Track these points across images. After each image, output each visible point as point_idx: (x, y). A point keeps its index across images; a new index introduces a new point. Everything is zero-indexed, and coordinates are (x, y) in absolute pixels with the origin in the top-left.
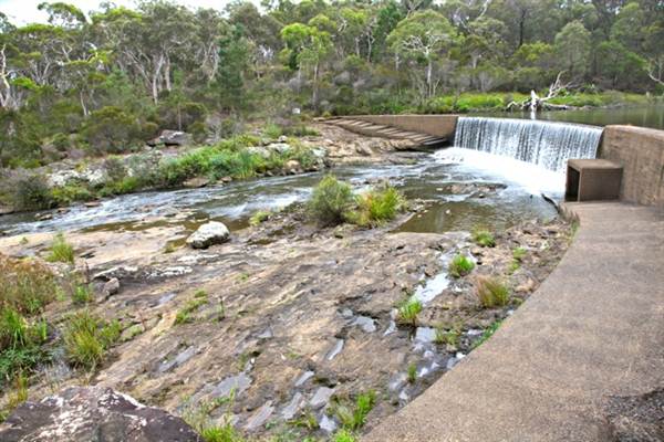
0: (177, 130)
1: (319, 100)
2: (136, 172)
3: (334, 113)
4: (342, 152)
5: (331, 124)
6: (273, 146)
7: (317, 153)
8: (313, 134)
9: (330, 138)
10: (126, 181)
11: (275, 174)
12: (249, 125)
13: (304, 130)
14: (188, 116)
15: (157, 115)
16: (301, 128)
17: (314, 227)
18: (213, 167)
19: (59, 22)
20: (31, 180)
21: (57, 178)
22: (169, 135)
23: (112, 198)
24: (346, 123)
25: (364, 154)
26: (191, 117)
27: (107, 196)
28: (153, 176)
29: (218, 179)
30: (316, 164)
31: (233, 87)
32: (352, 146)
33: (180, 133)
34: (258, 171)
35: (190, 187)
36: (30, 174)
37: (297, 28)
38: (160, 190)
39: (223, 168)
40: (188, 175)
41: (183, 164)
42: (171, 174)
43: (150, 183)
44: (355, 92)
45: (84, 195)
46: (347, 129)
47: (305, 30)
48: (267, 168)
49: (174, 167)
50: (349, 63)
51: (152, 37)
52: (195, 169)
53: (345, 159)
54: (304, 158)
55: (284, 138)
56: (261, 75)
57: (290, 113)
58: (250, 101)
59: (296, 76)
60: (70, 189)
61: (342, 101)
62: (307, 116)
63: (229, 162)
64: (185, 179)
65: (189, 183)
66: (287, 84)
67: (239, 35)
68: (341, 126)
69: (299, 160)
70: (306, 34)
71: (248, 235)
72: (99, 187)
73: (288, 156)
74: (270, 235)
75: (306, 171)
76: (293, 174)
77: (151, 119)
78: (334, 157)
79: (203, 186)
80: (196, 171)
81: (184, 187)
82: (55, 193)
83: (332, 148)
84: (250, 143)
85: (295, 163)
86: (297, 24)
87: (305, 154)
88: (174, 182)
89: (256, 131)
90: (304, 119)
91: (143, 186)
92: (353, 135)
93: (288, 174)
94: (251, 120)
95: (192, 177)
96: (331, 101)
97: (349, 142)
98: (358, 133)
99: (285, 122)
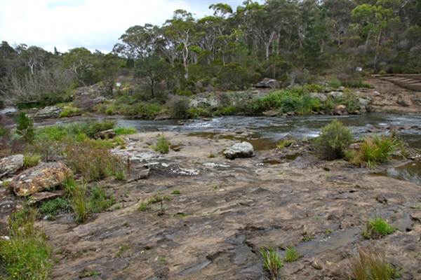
0: (272, 78)
1: (379, 62)
2: (238, 102)
3: (390, 72)
4: (385, 102)
5: (384, 80)
6: (332, 93)
7: (362, 101)
8: (367, 86)
9: (379, 90)
10: (229, 107)
11: (326, 113)
12: (323, 78)
13: (360, 83)
14: (280, 69)
15: (262, 68)
16: (358, 82)
17: (316, 158)
18: (283, 105)
19: (219, 14)
20: (180, 102)
21: (194, 102)
22: (266, 81)
23: (220, 117)
24: (396, 79)
25: (403, 104)
26: (282, 70)
27: (218, 116)
28: (245, 106)
29: (285, 112)
30: (359, 109)
31: (314, 51)
32: (395, 98)
33: (273, 80)
34: (315, 109)
35: (266, 116)
36: (181, 98)
37: (364, 7)
38: (248, 115)
39: (290, 105)
40: (267, 108)
41: (265, 101)
42: (255, 106)
43: (243, 110)
44: (411, 55)
45: (205, 113)
46: (396, 84)
47: (370, 10)
48: (321, 109)
49: (259, 101)
50: (411, 32)
51: (268, 20)
52: (271, 104)
53: (385, 108)
54: (350, 104)
55: (342, 87)
56: (341, 43)
57: (354, 70)
58: (326, 61)
59: (364, 44)
60: (199, 109)
61: (398, 62)
62: (367, 73)
63: (295, 102)
64: (264, 110)
65: (266, 113)
66: (357, 49)
67: (324, 16)
68: (392, 82)
69: (346, 105)
70: (371, 12)
71: (268, 155)
72: (215, 109)
73: (340, 102)
74: (282, 158)
75: (350, 114)
76: (338, 114)
77: (257, 71)
78: (376, 105)
79: (274, 116)
80: (272, 106)
81: (263, 115)
82: (191, 111)
83: (377, 98)
84: (315, 90)
85: (342, 106)
86: (364, 5)
87: (352, 101)
88: (257, 112)
89: (324, 82)
90: (364, 75)
91: (238, 112)
92: (400, 89)
93: (334, 114)
94: (324, 74)
95: (269, 109)
96: (389, 62)
97: (394, 95)
98: (406, 87)
99: (347, 76)
